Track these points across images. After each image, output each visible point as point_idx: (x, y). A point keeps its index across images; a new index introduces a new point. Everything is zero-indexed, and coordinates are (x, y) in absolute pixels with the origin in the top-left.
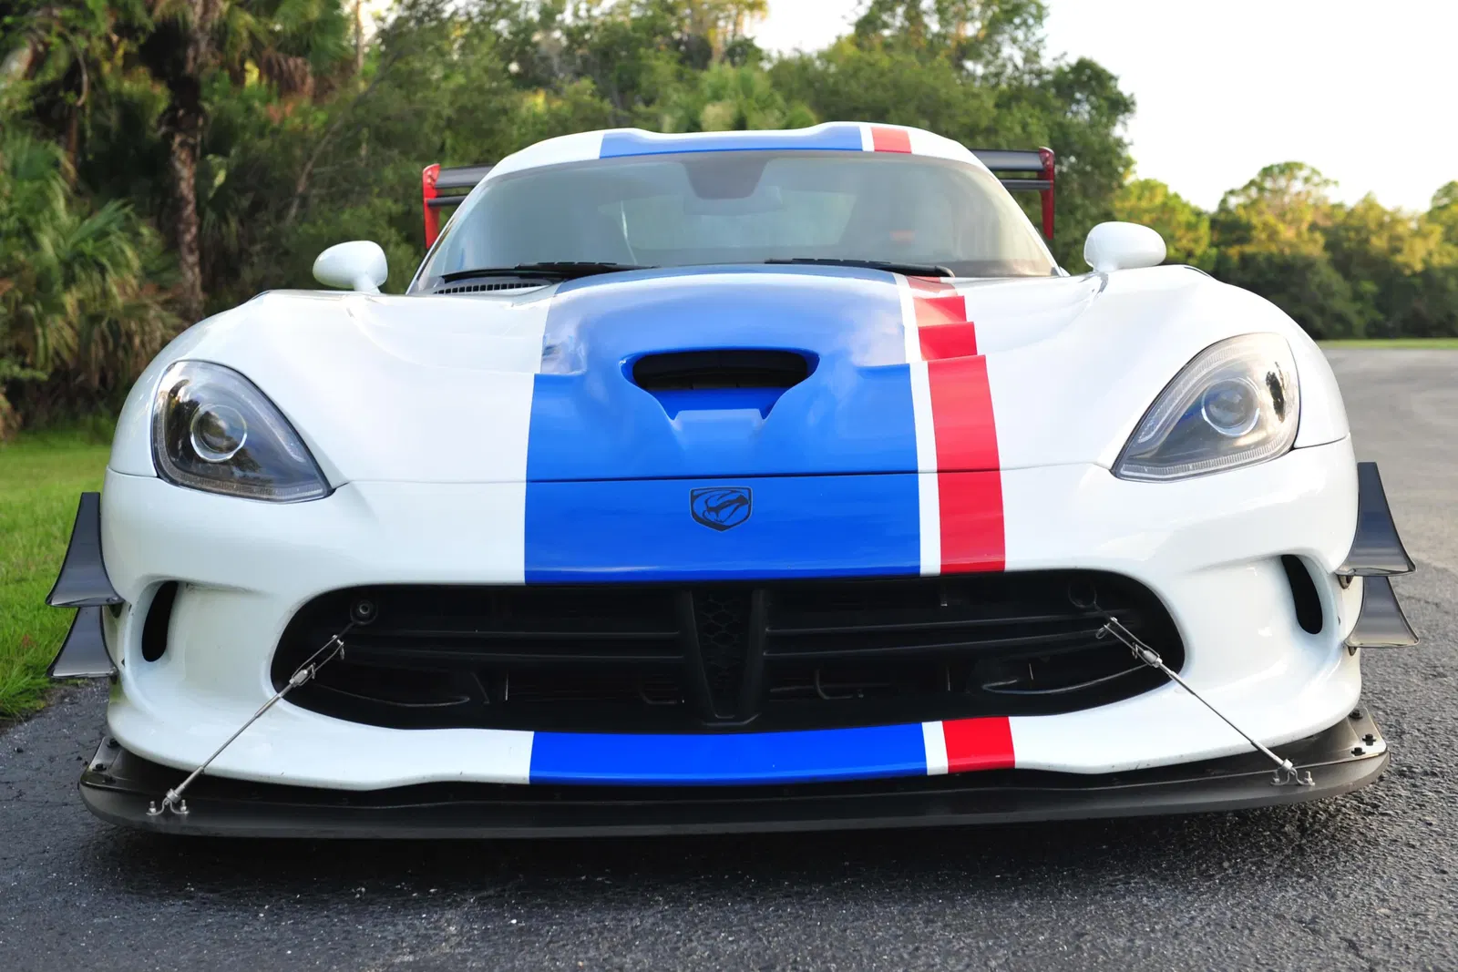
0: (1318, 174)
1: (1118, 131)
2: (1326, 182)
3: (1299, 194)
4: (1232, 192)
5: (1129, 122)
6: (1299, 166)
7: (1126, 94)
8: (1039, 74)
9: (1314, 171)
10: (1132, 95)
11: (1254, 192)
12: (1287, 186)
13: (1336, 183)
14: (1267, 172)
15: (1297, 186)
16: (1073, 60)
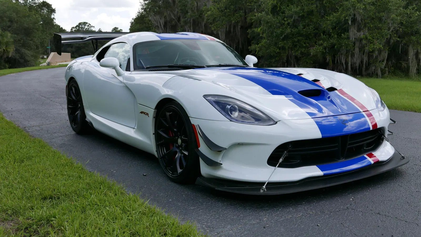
0: (90, 25)
1: (52, 17)
2: (92, 26)
3: (87, 29)
4: (73, 28)
5: (55, 14)
6: (87, 23)
7: (54, 8)
8: (35, 3)
9: (89, 24)
10: (55, 9)
11: (78, 28)
12: (84, 27)
13: (94, 27)
14: (80, 24)
15: (86, 27)
16: (42, 1)
